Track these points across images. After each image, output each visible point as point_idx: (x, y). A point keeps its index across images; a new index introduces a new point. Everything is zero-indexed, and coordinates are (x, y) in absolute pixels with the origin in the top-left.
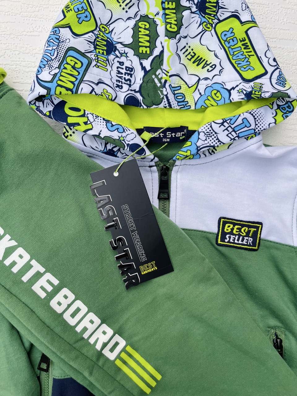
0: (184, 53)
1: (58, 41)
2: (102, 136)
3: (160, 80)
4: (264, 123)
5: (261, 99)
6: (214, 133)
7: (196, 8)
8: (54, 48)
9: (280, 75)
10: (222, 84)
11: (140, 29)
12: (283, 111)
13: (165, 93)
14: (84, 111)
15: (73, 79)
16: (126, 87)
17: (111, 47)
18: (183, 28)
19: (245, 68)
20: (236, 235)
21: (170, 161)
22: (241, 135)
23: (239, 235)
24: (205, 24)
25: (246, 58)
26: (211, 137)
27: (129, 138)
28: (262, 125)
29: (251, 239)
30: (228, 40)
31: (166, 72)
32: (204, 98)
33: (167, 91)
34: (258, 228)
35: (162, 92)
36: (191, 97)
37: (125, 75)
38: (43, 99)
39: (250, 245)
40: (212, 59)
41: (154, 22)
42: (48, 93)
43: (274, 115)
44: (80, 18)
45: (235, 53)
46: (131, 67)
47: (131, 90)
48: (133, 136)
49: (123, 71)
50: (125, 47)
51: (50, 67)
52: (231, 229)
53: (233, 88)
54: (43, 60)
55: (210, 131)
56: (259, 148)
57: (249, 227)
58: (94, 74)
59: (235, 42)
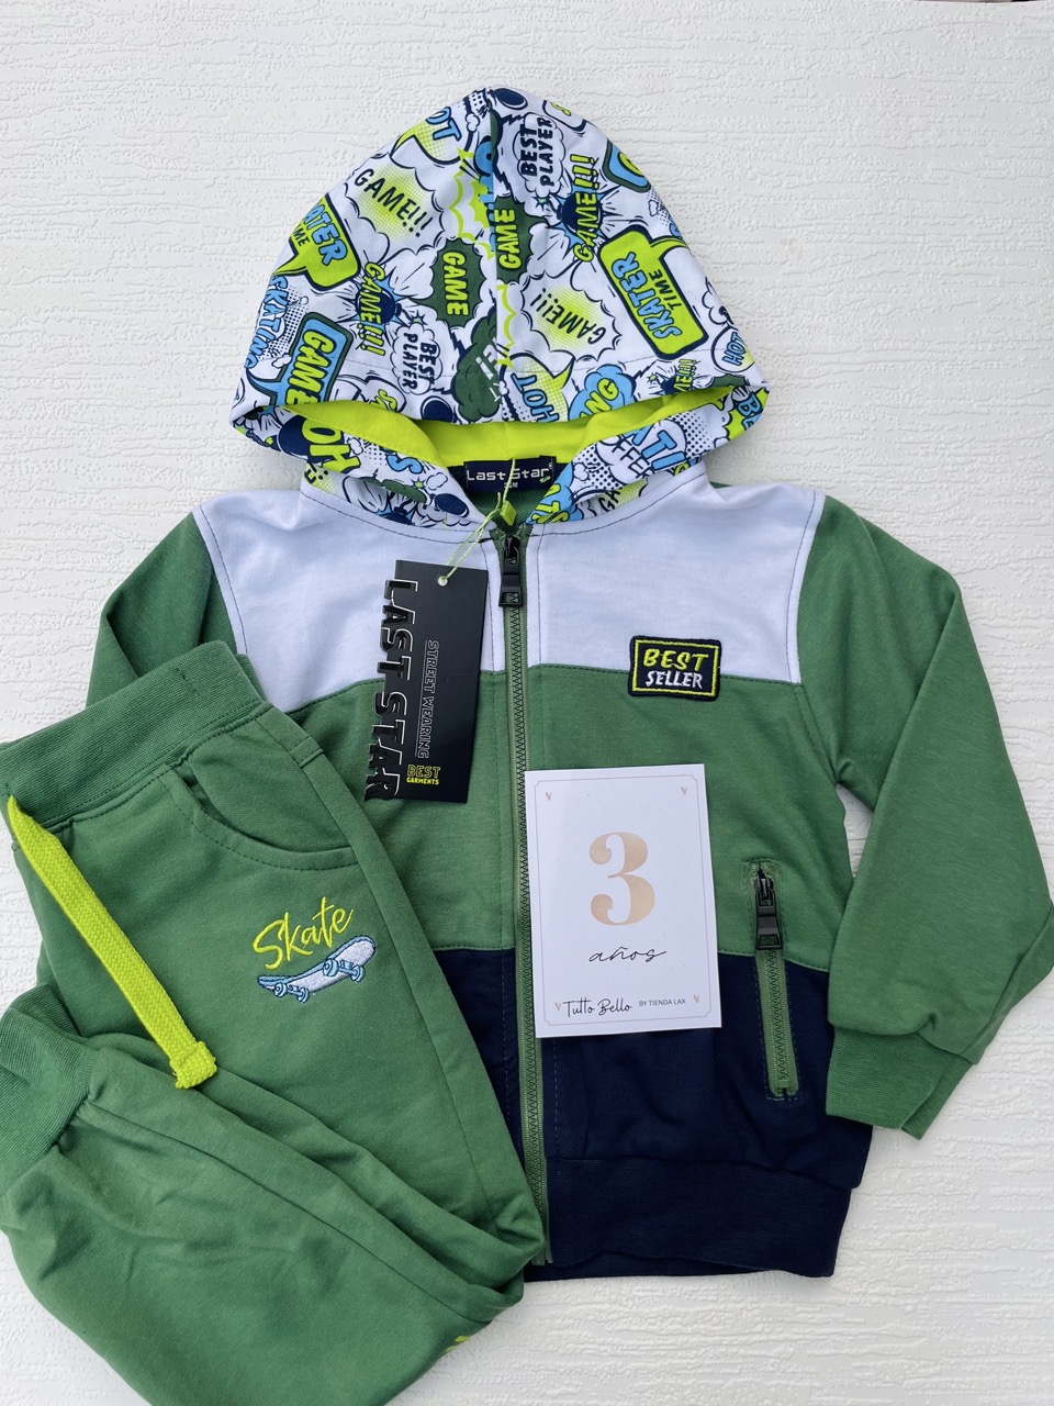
0: (538, 310)
1: (285, 303)
2: (380, 478)
3: (491, 366)
4: (704, 439)
5: (692, 391)
6: (602, 464)
7: (558, 217)
8: (279, 315)
9: (732, 341)
10: (619, 367)
11: (446, 268)
12: (743, 412)
13: (504, 391)
14: (342, 433)
15: (320, 374)
16: (423, 385)
17: (389, 307)
18: (533, 260)
19: (662, 332)
20: (666, 670)
21: (520, 527)
22: (656, 466)
23: (674, 670)
24: (578, 247)
25: (664, 311)
26: (598, 472)
27: (433, 483)
28: (701, 443)
29: (700, 676)
30: (626, 277)
31: (502, 350)
32: (584, 395)
33: (507, 386)
34: (711, 652)
35: (497, 389)
36: (560, 398)
37: (421, 360)
38: (260, 414)
39: (697, 689)
40: (596, 318)
41: (475, 251)
42: (273, 404)
43: (727, 422)
44: (325, 254)
45: (643, 302)
46: (432, 343)
47: (435, 390)
48: (441, 479)
49: (418, 353)
50: (419, 304)
51: (274, 352)
52: (656, 659)
53: (640, 374)
54: (257, 340)
55: (595, 460)
56: (698, 490)
57: (692, 650)
58: (359, 361)
59: (642, 280)
